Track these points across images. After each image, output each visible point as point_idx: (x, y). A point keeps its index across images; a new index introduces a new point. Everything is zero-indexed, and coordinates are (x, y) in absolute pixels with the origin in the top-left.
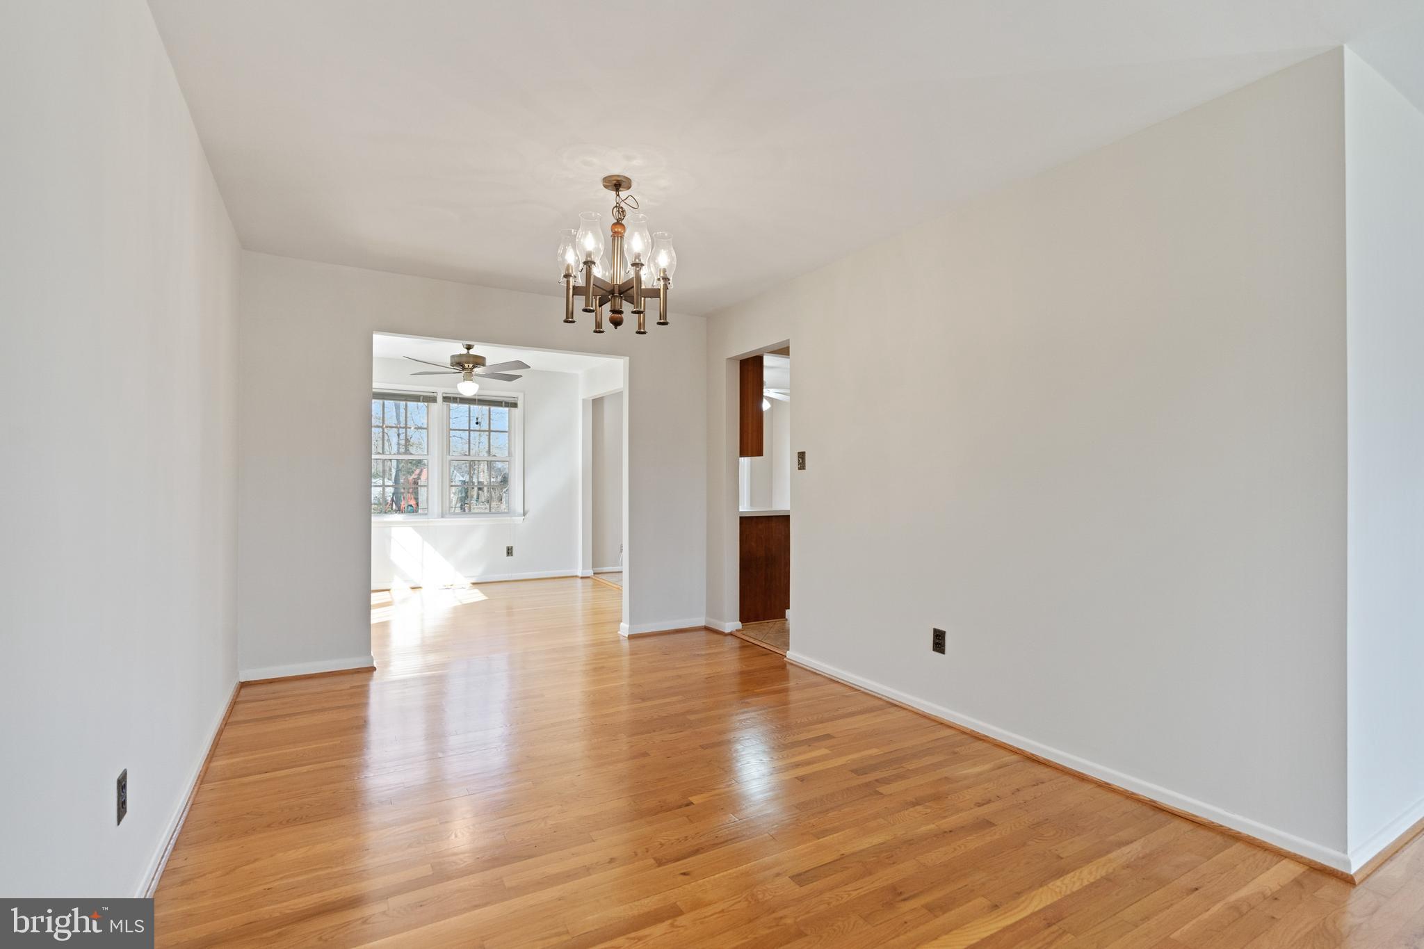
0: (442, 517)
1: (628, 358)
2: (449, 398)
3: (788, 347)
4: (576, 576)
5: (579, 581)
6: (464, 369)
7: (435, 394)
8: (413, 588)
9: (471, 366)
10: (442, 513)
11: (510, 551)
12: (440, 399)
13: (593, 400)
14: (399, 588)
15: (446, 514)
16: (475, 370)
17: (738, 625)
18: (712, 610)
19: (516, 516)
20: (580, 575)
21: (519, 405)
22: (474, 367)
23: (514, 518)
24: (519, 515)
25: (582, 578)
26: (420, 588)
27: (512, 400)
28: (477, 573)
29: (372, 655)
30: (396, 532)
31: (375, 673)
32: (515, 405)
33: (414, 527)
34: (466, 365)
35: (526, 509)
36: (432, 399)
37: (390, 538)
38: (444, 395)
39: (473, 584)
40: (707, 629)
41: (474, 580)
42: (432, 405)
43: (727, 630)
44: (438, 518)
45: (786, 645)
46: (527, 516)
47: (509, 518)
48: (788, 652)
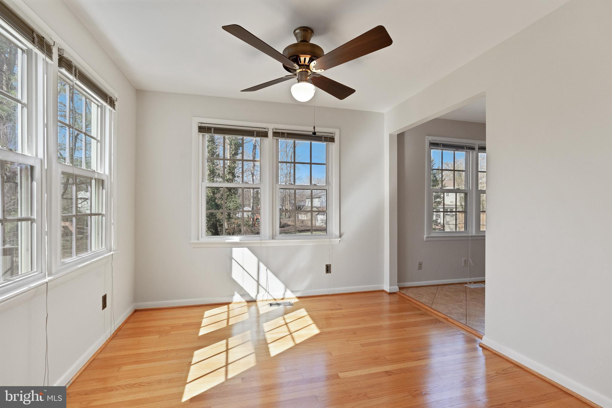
0: (273, 238)
2: (278, 133)
4: (385, 292)
5: (388, 296)
7: (266, 130)
10: (273, 235)
11: (328, 269)
12: (270, 134)
13: (398, 135)
15: (277, 236)
19: (333, 238)
20: (388, 291)
23: (332, 240)
24: (336, 238)
25: (390, 294)
27: (330, 136)
28: (302, 288)
32: (331, 139)
33: (249, 248)
35: (342, 232)
36: (263, 134)
38: (274, 131)
39: (299, 298)
41: (299, 295)
42: (264, 139)
44: (270, 240)
46: (342, 238)
47: (327, 240)
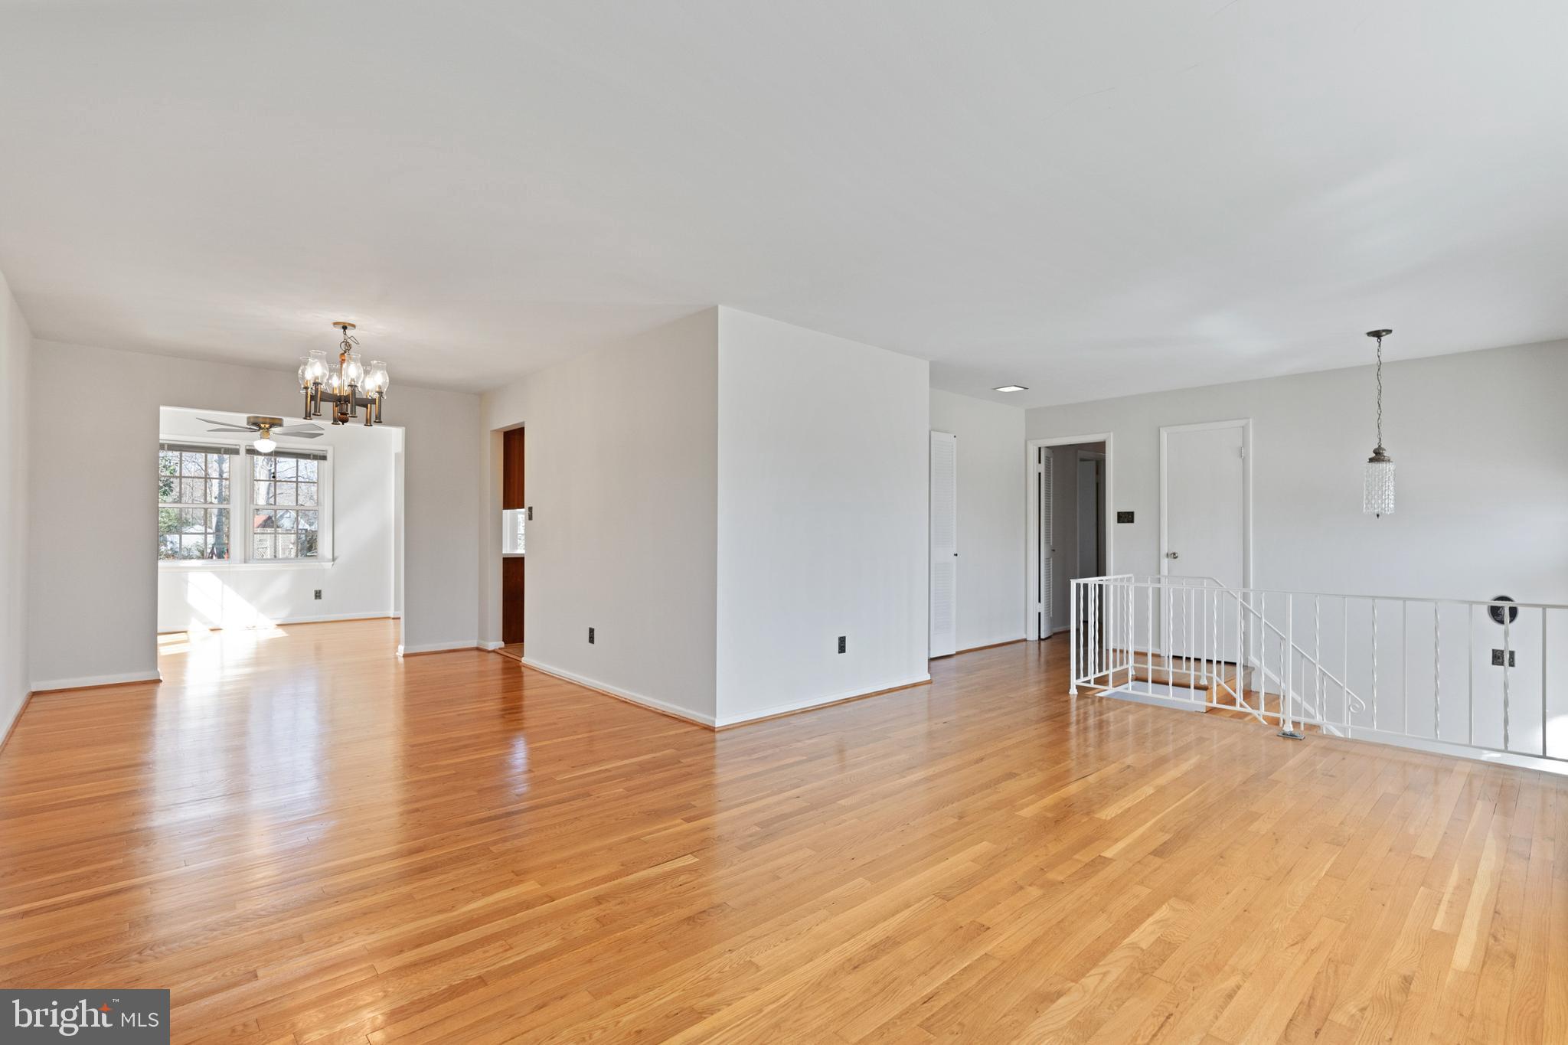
0: (245, 562)
1: (404, 428)
2: (251, 451)
3: (523, 429)
4: (389, 618)
5: (392, 621)
6: (260, 428)
7: (238, 447)
8: (212, 630)
9: (267, 426)
10: (245, 559)
11: (318, 595)
12: (242, 451)
14: (196, 629)
15: (249, 560)
16: (272, 429)
17: (502, 644)
18: (482, 635)
19: (324, 562)
20: (392, 616)
21: (328, 458)
22: (271, 427)
23: (323, 563)
24: (329, 561)
25: (394, 619)
26: (220, 629)
27: (321, 453)
28: (283, 615)
29: (159, 669)
30: (192, 577)
31: (161, 685)
32: (324, 458)
33: (214, 573)
34: (263, 426)
35: (336, 555)
36: (235, 451)
37: (187, 582)
38: (248, 448)
39: (278, 625)
40: (478, 649)
41: (279, 622)
42: (235, 457)
43: (490, 649)
44: (240, 563)
45: (522, 655)
46: (336, 561)
47: (317, 564)
48: (523, 658)
